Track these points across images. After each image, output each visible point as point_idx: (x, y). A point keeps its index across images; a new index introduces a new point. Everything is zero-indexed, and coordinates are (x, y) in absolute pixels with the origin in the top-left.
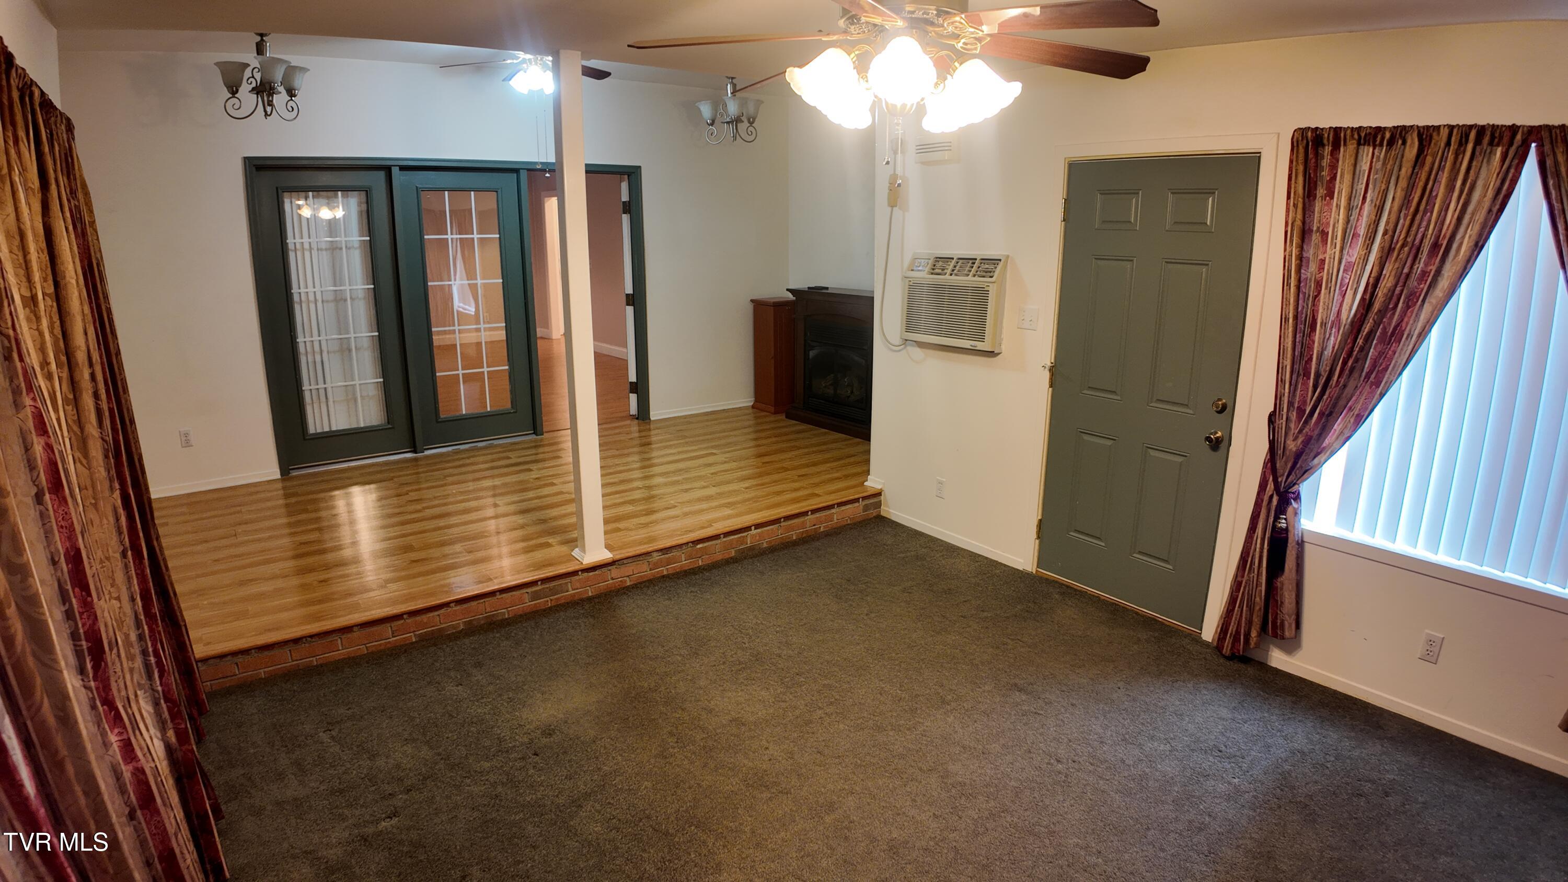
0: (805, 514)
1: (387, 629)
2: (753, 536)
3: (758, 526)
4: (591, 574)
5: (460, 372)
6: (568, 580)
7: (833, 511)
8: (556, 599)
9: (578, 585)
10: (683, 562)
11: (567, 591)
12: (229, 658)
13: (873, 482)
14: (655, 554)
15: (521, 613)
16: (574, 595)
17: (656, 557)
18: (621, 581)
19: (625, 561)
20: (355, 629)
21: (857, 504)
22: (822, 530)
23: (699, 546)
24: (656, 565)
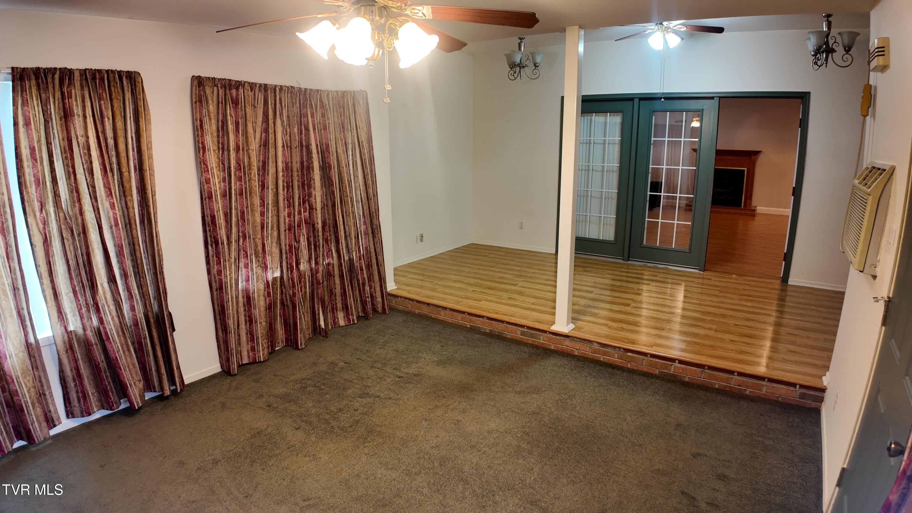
0: (731, 372)
1: (460, 316)
2: (676, 367)
3: (681, 362)
4: (554, 337)
5: (660, 221)
6: (541, 333)
7: (763, 383)
8: (533, 340)
9: (546, 339)
10: (615, 359)
11: (540, 340)
12: (407, 300)
13: (826, 381)
14: (595, 344)
15: (514, 338)
16: (542, 343)
17: (596, 346)
18: (571, 350)
19: (575, 339)
20: (448, 310)
21: (792, 389)
22: (747, 393)
23: (629, 354)
24: (595, 351)
